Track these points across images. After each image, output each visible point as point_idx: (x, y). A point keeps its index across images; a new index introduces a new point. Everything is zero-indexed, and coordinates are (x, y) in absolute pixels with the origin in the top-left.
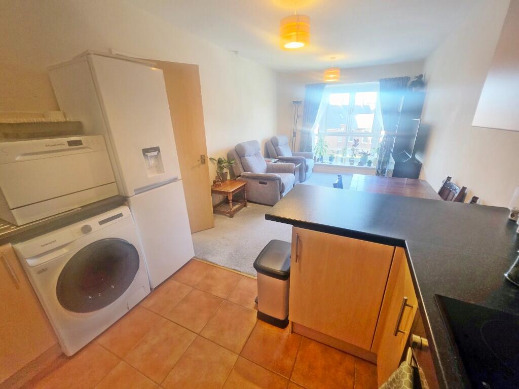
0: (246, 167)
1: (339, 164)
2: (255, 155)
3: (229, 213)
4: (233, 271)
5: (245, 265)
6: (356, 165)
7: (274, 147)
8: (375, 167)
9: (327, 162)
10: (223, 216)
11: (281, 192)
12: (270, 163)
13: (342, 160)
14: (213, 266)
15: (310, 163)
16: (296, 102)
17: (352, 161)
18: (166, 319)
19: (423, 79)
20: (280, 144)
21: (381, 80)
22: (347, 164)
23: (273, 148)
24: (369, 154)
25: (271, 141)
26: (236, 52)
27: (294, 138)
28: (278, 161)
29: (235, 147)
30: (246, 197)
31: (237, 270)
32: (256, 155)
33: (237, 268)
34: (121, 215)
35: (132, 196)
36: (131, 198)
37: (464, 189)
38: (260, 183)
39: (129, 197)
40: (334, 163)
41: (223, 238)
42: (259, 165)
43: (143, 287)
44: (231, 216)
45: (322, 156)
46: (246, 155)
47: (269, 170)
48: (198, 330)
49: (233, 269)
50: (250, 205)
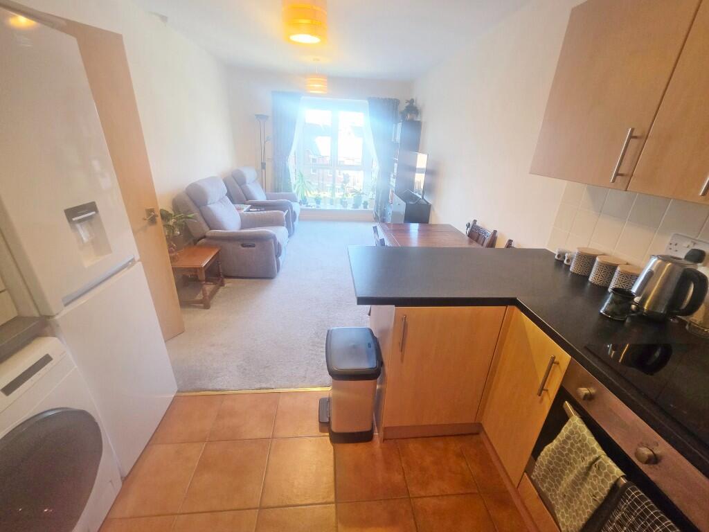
0: (212, 223)
1: (329, 207)
2: (219, 200)
3: (201, 302)
4: (258, 391)
5: (274, 376)
6: (350, 207)
7: (240, 186)
8: (373, 209)
9: (313, 205)
10: (191, 309)
11: (276, 256)
12: (243, 211)
13: (332, 202)
14: (222, 395)
15: (297, 207)
16: (260, 117)
17: (343, 203)
18: (184, 514)
19: (414, 104)
20: (248, 181)
21: (370, 99)
22: (339, 207)
23: (238, 187)
24: (363, 194)
25: (233, 177)
26: (164, 19)
27: (263, 171)
28: (251, 208)
29: (187, 189)
30: (221, 271)
31: (263, 389)
32: (221, 200)
33: (264, 385)
34: (46, 359)
35: (57, 314)
36: (57, 318)
37: (495, 232)
38: (243, 246)
39: (53, 317)
40: (322, 206)
41: (213, 345)
42: (230, 218)
43: (111, 481)
44: (207, 306)
45: (305, 198)
46: (209, 203)
47: (246, 223)
48: (256, 503)
49: (257, 389)
50: (229, 283)
